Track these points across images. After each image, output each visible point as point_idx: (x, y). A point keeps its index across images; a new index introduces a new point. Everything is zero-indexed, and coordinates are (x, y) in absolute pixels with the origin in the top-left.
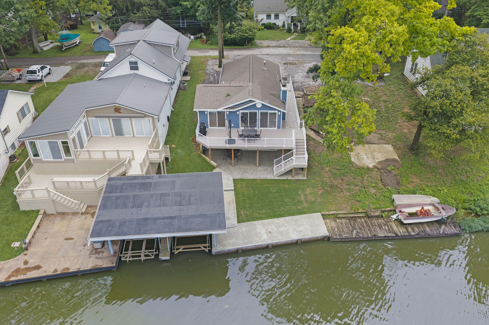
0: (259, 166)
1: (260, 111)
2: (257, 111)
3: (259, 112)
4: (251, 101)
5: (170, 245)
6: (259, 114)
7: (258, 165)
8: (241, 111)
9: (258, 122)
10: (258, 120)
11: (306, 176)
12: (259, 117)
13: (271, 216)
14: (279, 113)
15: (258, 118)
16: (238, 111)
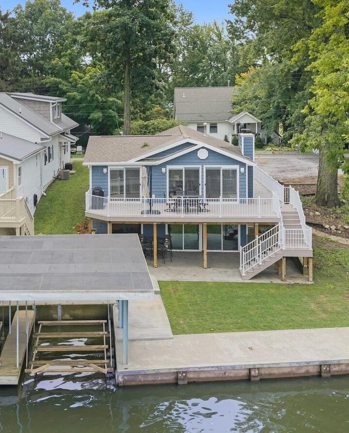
0: (209, 267)
1: (205, 167)
2: (200, 166)
3: (203, 169)
4: (189, 145)
5: (22, 359)
6: (203, 172)
7: (205, 266)
8: (169, 167)
9: (202, 189)
10: (202, 185)
11: (311, 279)
12: (203, 179)
13: (247, 327)
14: (242, 170)
15: (203, 182)
16: (164, 165)
